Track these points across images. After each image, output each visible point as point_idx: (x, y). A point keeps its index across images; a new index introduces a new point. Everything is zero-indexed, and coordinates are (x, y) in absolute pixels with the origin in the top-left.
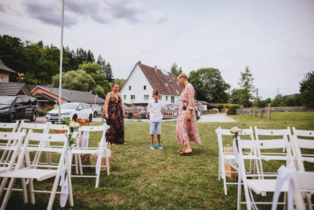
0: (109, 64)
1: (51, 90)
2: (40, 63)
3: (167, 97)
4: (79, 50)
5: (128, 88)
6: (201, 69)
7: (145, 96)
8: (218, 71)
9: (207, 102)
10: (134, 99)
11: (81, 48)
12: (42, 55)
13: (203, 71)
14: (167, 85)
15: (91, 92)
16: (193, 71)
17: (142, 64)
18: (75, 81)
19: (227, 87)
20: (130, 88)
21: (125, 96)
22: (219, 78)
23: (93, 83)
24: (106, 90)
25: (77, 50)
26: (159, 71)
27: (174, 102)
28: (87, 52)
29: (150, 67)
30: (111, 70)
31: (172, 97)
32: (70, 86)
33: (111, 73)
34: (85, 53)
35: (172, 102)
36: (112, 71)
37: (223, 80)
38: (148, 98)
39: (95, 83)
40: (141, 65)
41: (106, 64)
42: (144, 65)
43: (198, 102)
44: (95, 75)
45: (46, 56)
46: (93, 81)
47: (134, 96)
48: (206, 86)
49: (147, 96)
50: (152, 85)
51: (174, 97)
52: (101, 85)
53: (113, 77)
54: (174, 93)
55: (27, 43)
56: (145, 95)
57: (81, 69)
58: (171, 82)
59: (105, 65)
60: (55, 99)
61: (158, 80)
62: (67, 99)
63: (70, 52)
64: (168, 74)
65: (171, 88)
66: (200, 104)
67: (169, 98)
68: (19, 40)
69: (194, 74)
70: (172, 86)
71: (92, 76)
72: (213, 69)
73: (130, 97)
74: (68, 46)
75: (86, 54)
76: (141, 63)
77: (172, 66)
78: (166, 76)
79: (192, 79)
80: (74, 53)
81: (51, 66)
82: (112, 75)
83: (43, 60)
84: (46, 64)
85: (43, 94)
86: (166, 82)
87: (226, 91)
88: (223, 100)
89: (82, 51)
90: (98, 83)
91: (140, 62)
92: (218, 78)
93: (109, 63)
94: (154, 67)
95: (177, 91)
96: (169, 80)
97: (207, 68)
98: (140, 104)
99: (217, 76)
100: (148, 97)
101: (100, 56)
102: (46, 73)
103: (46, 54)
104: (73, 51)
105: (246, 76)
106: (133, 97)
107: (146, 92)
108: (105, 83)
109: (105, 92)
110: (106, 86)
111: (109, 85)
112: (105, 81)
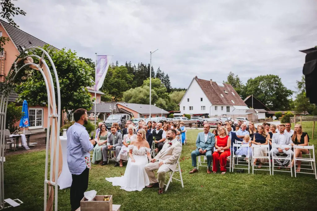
0: (167, 75)
1: (127, 106)
2: (112, 81)
3: (222, 107)
5: (187, 100)
6: (259, 77)
7: (202, 107)
8: (278, 78)
9: (265, 110)
10: (192, 109)
11: (141, 63)
12: (113, 74)
13: (261, 79)
14: (223, 96)
15: (155, 105)
16: (251, 79)
17: (198, 79)
18: (141, 95)
19: (289, 94)
21: (184, 107)
22: (280, 84)
23: (156, 96)
24: (167, 102)
25: (139, 65)
26: (214, 84)
27: (229, 111)
28: (147, 66)
29: (206, 81)
30: (169, 81)
31: (227, 107)
32: (138, 101)
33: (169, 84)
34: (145, 67)
35: (227, 111)
36: (170, 81)
37: (283, 86)
39: (157, 96)
40: (197, 80)
41: (165, 75)
42: (201, 80)
43: (255, 110)
44: (157, 90)
45: (116, 75)
46: (156, 95)
47: (192, 107)
48: (266, 93)
49: (204, 107)
50: (208, 97)
51: (229, 107)
52: (163, 98)
53: (171, 87)
54: (229, 103)
57: (145, 84)
58: (226, 93)
59: (164, 77)
60: (131, 113)
61: (214, 92)
62: (140, 113)
63: (132, 67)
64: (223, 86)
65: (226, 99)
66: (257, 112)
67: (225, 108)
68: (91, 60)
69: (251, 82)
70: (227, 96)
71: (155, 90)
72: (273, 76)
73: (189, 108)
74: (130, 62)
75: (146, 68)
76: (198, 78)
77: (228, 75)
78: (222, 87)
79: (250, 87)
80: (136, 68)
81: (121, 83)
82: (170, 86)
83: (114, 78)
84: (116, 82)
85: (121, 108)
86: (222, 93)
87: (289, 98)
88: (284, 107)
89: (142, 65)
90: (159, 96)
91: (196, 77)
92: (278, 84)
94: (210, 80)
95: (232, 101)
96: (225, 91)
97: (266, 75)
98: (197, 114)
99: (277, 82)
101: (159, 69)
102: (117, 90)
103: (116, 74)
104: (135, 66)
105: (303, 84)
106: (191, 108)
107: (202, 103)
108: (166, 95)
109: (167, 104)
110: (166, 98)
111: (169, 97)
112: (166, 93)
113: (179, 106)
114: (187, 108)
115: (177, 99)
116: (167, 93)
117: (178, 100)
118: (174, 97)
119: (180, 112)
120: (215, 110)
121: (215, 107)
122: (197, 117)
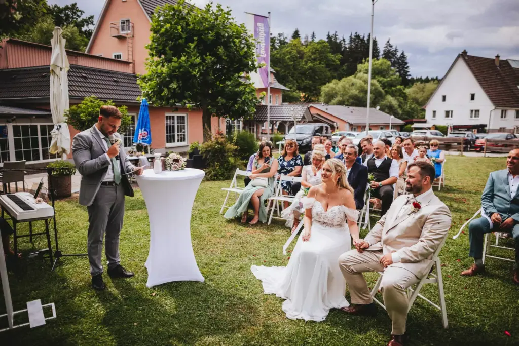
0: (403, 54)
1: (327, 109)
2: (303, 68)
4: (353, 37)
5: (441, 98)
7: (472, 111)
10: (452, 116)
11: (356, 33)
12: (305, 56)
15: (378, 108)
17: (468, 56)
18: (354, 91)
20: (444, 98)
21: (434, 112)
23: (380, 92)
24: (401, 103)
26: (504, 64)
28: (366, 38)
29: (486, 59)
30: (406, 63)
32: (348, 100)
33: (407, 70)
34: (363, 40)
36: (408, 65)
38: (479, 114)
39: (383, 91)
40: (466, 58)
41: (399, 54)
42: (474, 57)
44: (383, 80)
45: (310, 56)
46: (381, 89)
47: (452, 112)
49: (477, 111)
50: (487, 91)
52: (393, 95)
53: (410, 75)
55: (280, 37)
56: (472, 109)
57: (360, 71)
59: (396, 57)
60: (334, 122)
61: (503, 80)
62: (349, 121)
63: (338, 41)
71: (378, 81)
73: (444, 114)
74: (336, 32)
75: (365, 42)
76: (468, 54)
80: (346, 43)
81: (318, 70)
82: (408, 74)
83: (306, 62)
84: (310, 68)
85: (318, 114)
89: (358, 37)
90: (387, 93)
91: (465, 52)
93: (403, 52)
94: (495, 58)
98: (462, 126)
100: (477, 113)
101: (388, 42)
102: (311, 82)
103: (310, 54)
104: (344, 40)
106: (448, 114)
107: (474, 105)
108: (400, 90)
109: (400, 106)
110: (400, 95)
111: (405, 93)
112: (399, 87)
113: (424, 110)
114: (441, 114)
115: (420, 98)
116: (402, 87)
117: (422, 99)
118: (416, 92)
119: (425, 122)
120: (502, 117)
121: (502, 111)
122: (461, 131)
